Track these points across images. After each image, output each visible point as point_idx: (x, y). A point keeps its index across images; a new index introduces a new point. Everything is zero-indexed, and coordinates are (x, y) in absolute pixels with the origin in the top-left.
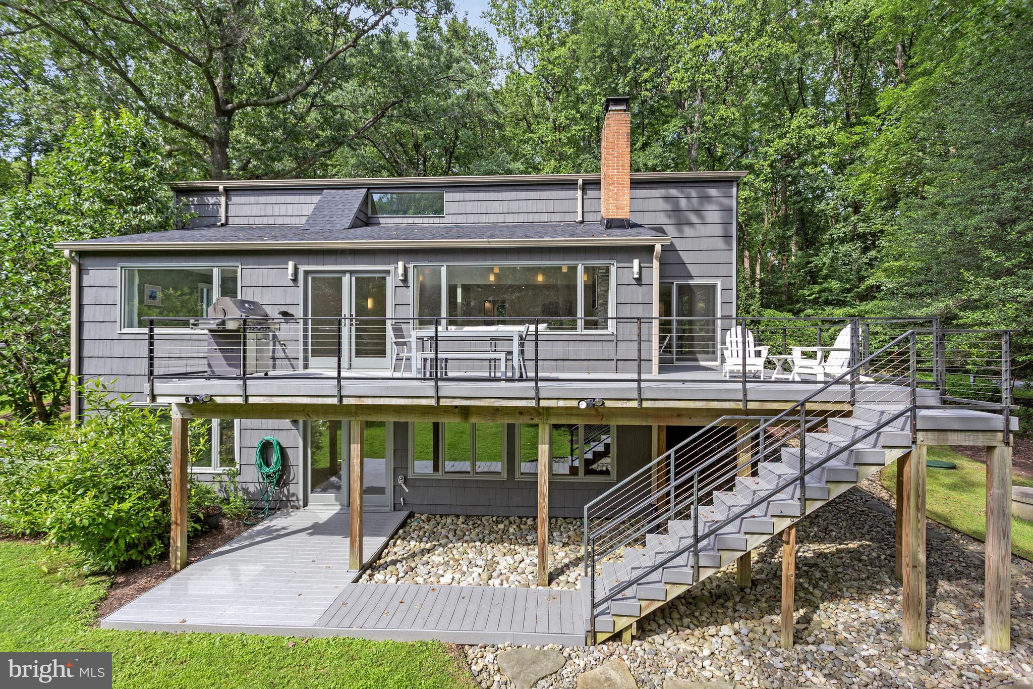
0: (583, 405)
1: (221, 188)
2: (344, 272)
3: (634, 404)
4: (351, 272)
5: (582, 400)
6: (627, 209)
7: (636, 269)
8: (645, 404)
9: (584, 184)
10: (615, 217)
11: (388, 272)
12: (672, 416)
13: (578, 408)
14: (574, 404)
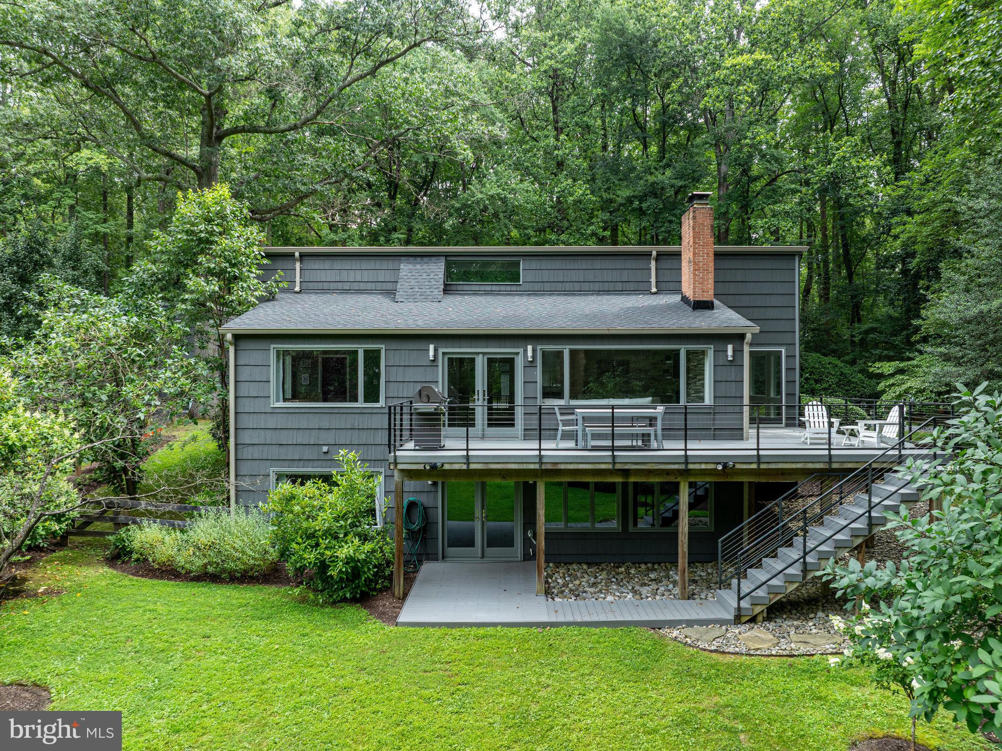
0: (720, 467)
1: (297, 254)
2: (478, 353)
3: (754, 466)
4: (484, 354)
5: (719, 463)
6: (712, 292)
7: (730, 352)
8: (763, 466)
9: (657, 255)
10: (701, 299)
11: (518, 353)
12: (777, 475)
13: (716, 469)
14: (712, 466)
